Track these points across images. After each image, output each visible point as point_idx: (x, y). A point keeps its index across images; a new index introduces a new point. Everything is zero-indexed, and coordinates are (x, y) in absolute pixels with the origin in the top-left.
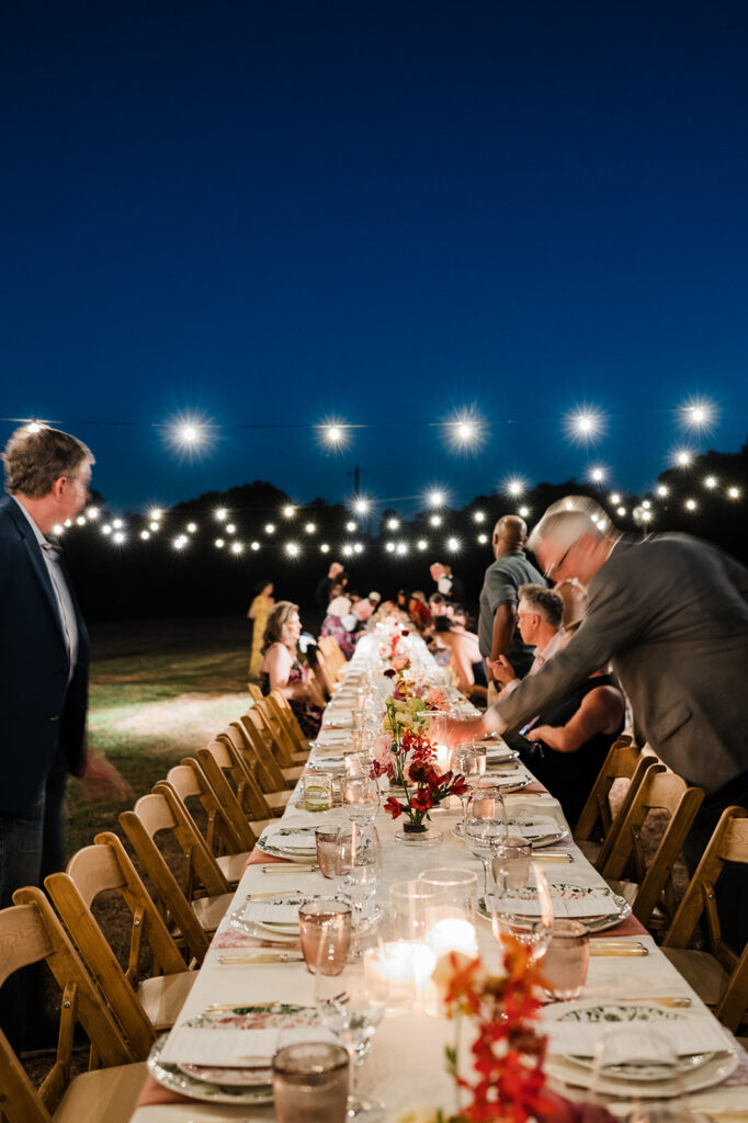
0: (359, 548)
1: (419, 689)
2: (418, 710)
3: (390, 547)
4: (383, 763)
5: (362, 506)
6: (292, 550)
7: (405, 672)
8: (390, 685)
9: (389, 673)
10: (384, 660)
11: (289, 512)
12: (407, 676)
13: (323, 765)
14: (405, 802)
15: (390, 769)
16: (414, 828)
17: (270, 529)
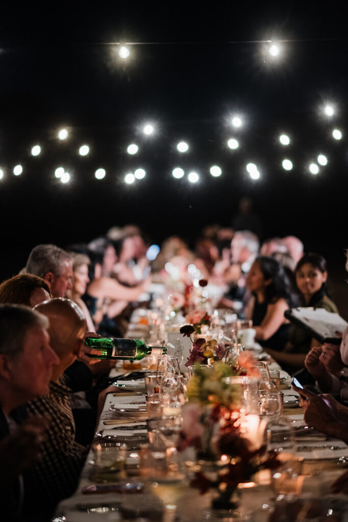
0: (140, 174)
1: (220, 348)
2: (224, 376)
3: (178, 173)
4: (191, 434)
5: (149, 129)
6: (63, 175)
7: (204, 328)
8: (188, 344)
9: (186, 331)
10: (176, 311)
11: (63, 134)
12: (206, 333)
13: (116, 434)
14: (213, 476)
15: (196, 442)
16: (224, 505)
17: (36, 151)
